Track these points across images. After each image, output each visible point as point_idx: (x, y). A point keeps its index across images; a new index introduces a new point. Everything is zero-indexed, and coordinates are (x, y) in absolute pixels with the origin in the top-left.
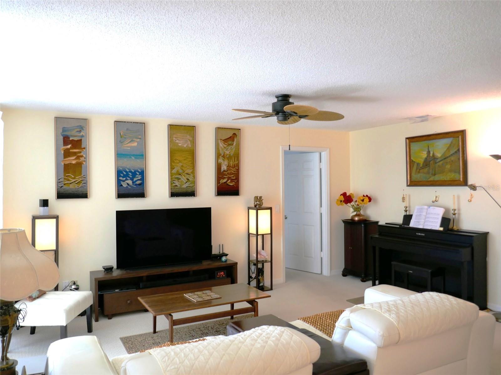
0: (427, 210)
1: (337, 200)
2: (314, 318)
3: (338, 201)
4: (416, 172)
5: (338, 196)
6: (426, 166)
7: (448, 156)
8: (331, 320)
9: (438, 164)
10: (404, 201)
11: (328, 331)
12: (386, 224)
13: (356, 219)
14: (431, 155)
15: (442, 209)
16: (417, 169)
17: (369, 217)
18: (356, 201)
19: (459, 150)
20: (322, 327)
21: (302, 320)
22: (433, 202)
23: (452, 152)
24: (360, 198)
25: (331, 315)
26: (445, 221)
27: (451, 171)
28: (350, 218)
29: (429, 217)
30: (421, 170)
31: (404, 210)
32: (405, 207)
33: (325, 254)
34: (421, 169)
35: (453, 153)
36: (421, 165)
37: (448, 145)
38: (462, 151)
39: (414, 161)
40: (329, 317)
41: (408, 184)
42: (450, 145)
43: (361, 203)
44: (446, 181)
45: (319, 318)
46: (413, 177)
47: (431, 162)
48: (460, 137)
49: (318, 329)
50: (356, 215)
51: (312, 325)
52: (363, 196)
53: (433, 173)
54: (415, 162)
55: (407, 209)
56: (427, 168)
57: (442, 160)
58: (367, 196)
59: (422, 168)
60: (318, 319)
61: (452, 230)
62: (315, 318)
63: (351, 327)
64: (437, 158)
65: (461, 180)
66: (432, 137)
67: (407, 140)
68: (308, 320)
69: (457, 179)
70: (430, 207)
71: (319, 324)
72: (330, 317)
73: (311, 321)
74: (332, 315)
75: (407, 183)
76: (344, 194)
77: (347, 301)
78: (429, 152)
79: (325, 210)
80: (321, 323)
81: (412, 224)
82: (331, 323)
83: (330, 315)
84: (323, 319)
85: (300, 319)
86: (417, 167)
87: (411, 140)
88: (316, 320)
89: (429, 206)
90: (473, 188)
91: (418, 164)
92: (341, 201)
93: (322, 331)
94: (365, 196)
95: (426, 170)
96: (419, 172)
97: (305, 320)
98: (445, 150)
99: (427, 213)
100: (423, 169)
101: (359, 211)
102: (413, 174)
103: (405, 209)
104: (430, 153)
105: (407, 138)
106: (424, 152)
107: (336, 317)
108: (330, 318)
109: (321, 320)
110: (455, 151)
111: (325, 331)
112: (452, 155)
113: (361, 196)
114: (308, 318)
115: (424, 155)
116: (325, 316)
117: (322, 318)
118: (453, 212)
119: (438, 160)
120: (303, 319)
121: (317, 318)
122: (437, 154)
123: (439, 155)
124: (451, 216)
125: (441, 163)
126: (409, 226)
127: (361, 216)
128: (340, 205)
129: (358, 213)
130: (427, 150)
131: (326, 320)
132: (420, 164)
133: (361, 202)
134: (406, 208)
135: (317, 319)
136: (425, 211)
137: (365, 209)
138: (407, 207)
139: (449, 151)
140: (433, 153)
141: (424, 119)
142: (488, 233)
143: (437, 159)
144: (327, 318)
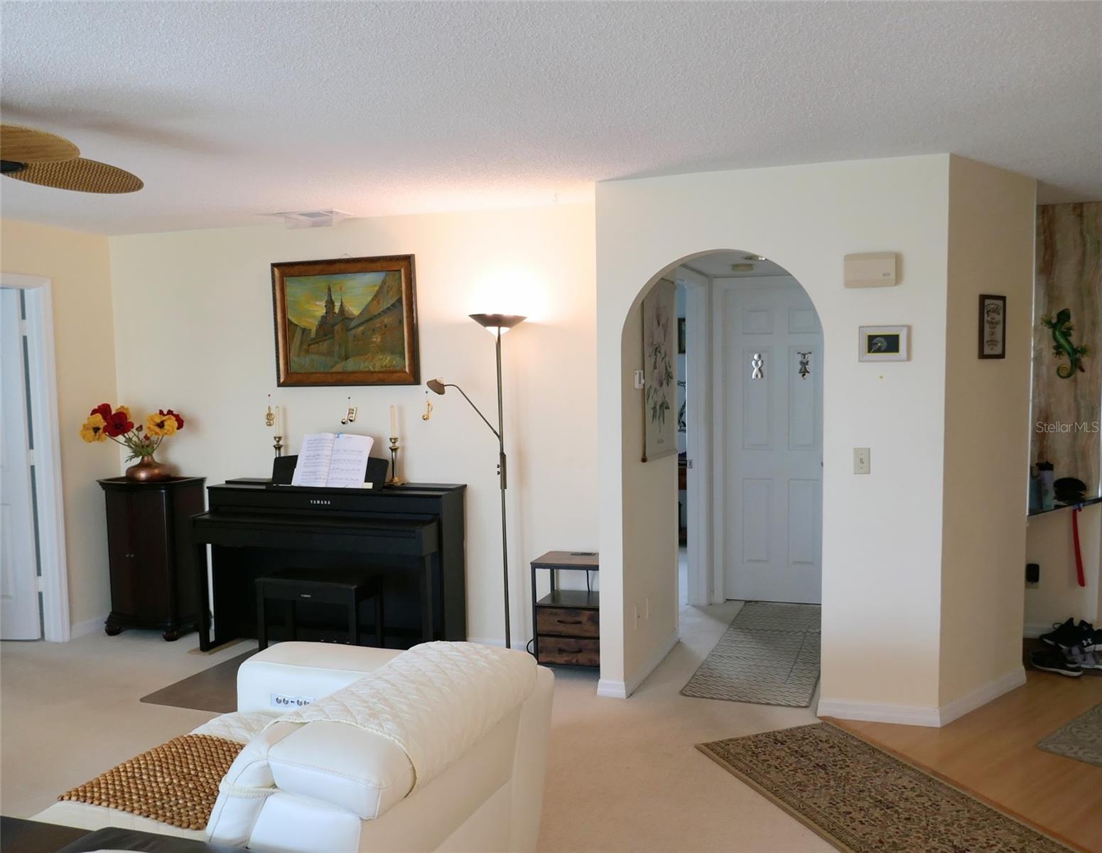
0: (333, 444)
1: (84, 426)
2: (114, 781)
3: (88, 429)
4: (300, 350)
5: (83, 414)
6: (325, 336)
7: (376, 313)
8: (170, 774)
9: (353, 332)
10: (272, 422)
11: (171, 811)
12: (227, 482)
13: (143, 475)
14: (337, 310)
15: (369, 438)
16: (301, 344)
17: (175, 468)
18: (141, 427)
19: (400, 300)
20: (147, 803)
21: (74, 798)
22: (344, 423)
23: (386, 304)
24: (152, 420)
25: (163, 760)
26: (377, 467)
27: (382, 349)
28: (123, 474)
29: (339, 460)
30: (313, 346)
31: (274, 446)
32: (275, 438)
33: (53, 583)
34: (313, 344)
35: (388, 308)
36: (313, 335)
37: (376, 289)
38: (407, 304)
39: (296, 322)
40: (158, 768)
41: (282, 380)
42: (381, 287)
43: (156, 433)
44: (372, 372)
45: (128, 778)
46: (292, 364)
47: (337, 328)
48: (403, 271)
49: (137, 812)
50: (142, 466)
51: (112, 805)
52: (158, 412)
53: (343, 353)
54: (297, 325)
55: (281, 443)
56: (327, 342)
57: (363, 323)
58: (170, 412)
59: (316, 341)
60: (129, 783)
61: (391, 487)
62: (117, 783)
63: (274, 786)
64: (351, 317)
65: (407, 370)
66: (337, 266)
67: (276, 269)
68: (96, 795)
69: (398, 369)
70: (340, 435)
71: (135, 797)
72: (161, 766)
73: (108, 794)
74: (166, 758)
75: (279, 378)
76: (104, 410)
77: (142, 700)
78: (330, 304)
79: (45, 458)
80: (141, 793)
81: (300, 479)
82: (171, 783)
83: (160, 761)
84: (142, 779)
85: (67, 798)
86: (301, 340)
87: (286, 272)
88: (122, 785)
89: (338, 434)
90: (438, 388)
91: (304, 330)
92: (96, 430)
93: (152, 816)
94: (165, 413)
95: (324, 346)
96: (307, 351)
97: (84, 795)
98: (370, 298)
99: (332, 451)
100: (317, 343)
101: (150, 454)
102: (293, 357)
103: (275, 443)
104: (334, 306)
105: (274, 265)
106: (318, 303)
107: (181, 762)
108: (165, 770)
109: (136, 784)
110: (392, 302)
111: (160, 812)
112: (384, 312)
113: (156, 414)
114: (93, 787)
115: (320, 310)
116: (147, 768)
117: (137, 775)
118: (391, 445)
119: (353, 324)
120: (78, 795)
121: (124, 779)
122: (351, 309)
123: (355, 310)
124: (387, 454)
125: (361, 328)
126: (290, 484)
127: (156, 467)
128: (94, 440)
129: (146, 458)
130: (326, 298)
131: (152, 779)
132: (310, 330)
133: (157, 430)
134: (278, 441)
135: (124, 784)
136: (328, 445)
137: (165, 448)
138: (280, 438)
139: (378, 303)
140: (341, 305)
141: (320, 219)
142: (466, 486)
143: (351, 320)
144: (155, 770)
